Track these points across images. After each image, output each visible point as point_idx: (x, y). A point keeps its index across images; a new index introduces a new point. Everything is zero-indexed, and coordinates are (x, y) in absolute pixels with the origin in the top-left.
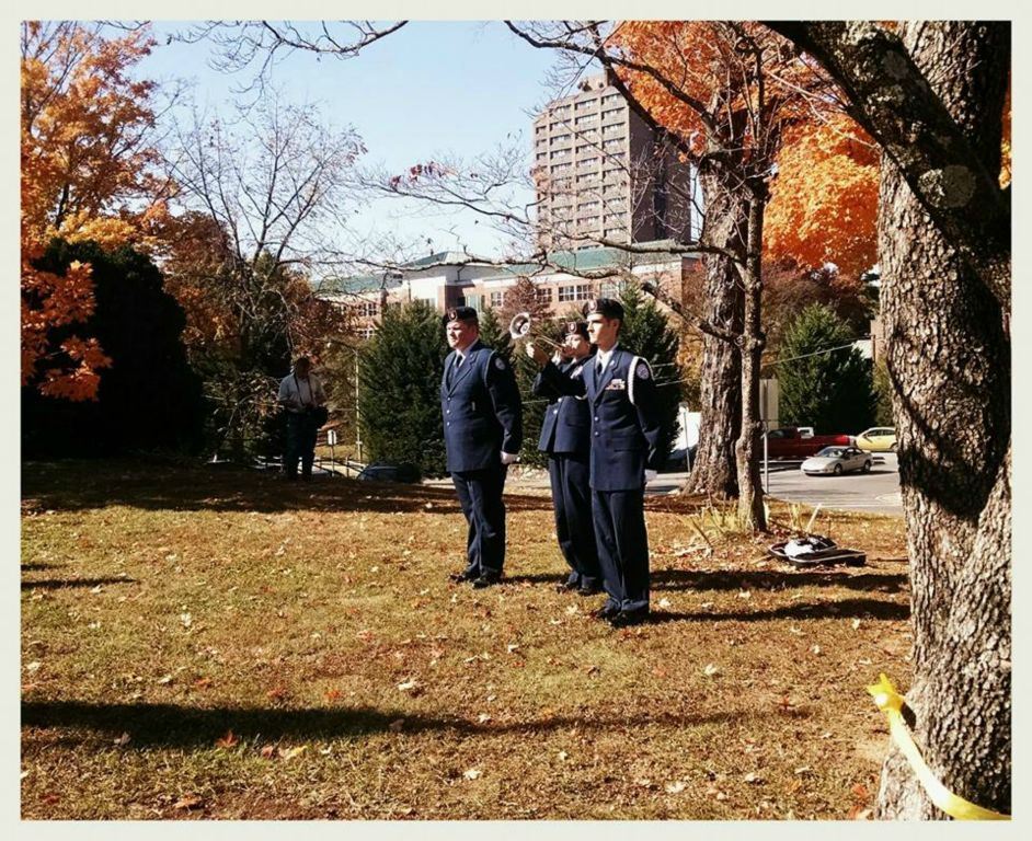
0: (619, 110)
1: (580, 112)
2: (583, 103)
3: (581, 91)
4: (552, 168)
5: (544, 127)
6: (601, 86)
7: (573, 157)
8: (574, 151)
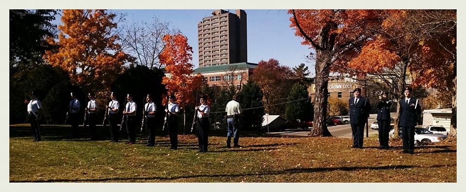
0: (225, 21)
1: (213, 22)
2: (214, 19)
3: (213, 15)
4: (204, 39)
5: (201, 26)
6: (219, 14)
7: (211, 36)
8: (211, 34)
